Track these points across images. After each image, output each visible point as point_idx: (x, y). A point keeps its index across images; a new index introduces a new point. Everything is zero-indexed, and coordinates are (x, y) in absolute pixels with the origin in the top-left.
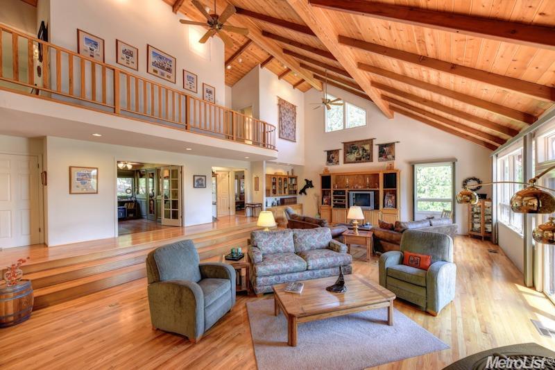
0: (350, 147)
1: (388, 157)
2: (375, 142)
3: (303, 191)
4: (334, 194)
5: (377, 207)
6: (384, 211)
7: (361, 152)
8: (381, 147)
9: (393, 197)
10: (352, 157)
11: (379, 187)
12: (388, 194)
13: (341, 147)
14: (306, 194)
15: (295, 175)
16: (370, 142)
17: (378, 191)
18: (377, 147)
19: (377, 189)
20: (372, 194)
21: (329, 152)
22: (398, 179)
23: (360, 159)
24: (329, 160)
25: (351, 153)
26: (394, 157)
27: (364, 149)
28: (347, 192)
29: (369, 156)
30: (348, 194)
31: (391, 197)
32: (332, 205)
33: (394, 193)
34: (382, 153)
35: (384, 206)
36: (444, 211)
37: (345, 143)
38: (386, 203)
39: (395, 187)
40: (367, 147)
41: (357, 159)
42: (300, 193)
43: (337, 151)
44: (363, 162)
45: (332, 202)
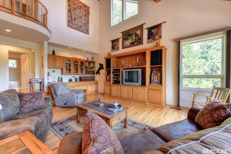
0: (127, 35)
1: (156, 37)
2: (145, 27)
3: (98, 72)
4: (113, 72)
5: (144, 84)
6: (150, 87)
7: (134, 37)
8: (150, 29)
9: (159, 74)
10: (128, 43)
11: (145, 64)
12: (154, 71)
13: (120, 36)
14: (99, 74)
15: (94, 60)
16: (141, 27)
17: (145, 68)
18: (147, 30)
19: (144, 66)
20: (140, 71)
21: (113, 41)
22: (163, 55)
23: (133, 43)
24: (113, 48)
25: (127, 39)
26: (160, 37)
27: (136, 35)
28: (121, 70)
29: (140, 39)
30: (122, 71)
31: (157, 74)
32: (112, 82)
33: (160, 70)
34: (151, 36)
35: (150, 82)
36: (215, 88)
37: (123, 33)
38: (152, 79)
39: (161, 64)
40: (138, 32)
41: (131, 44)
42: (97, 73)
43: (117, 40)
44: (136, 45)
45: (112, 79)
